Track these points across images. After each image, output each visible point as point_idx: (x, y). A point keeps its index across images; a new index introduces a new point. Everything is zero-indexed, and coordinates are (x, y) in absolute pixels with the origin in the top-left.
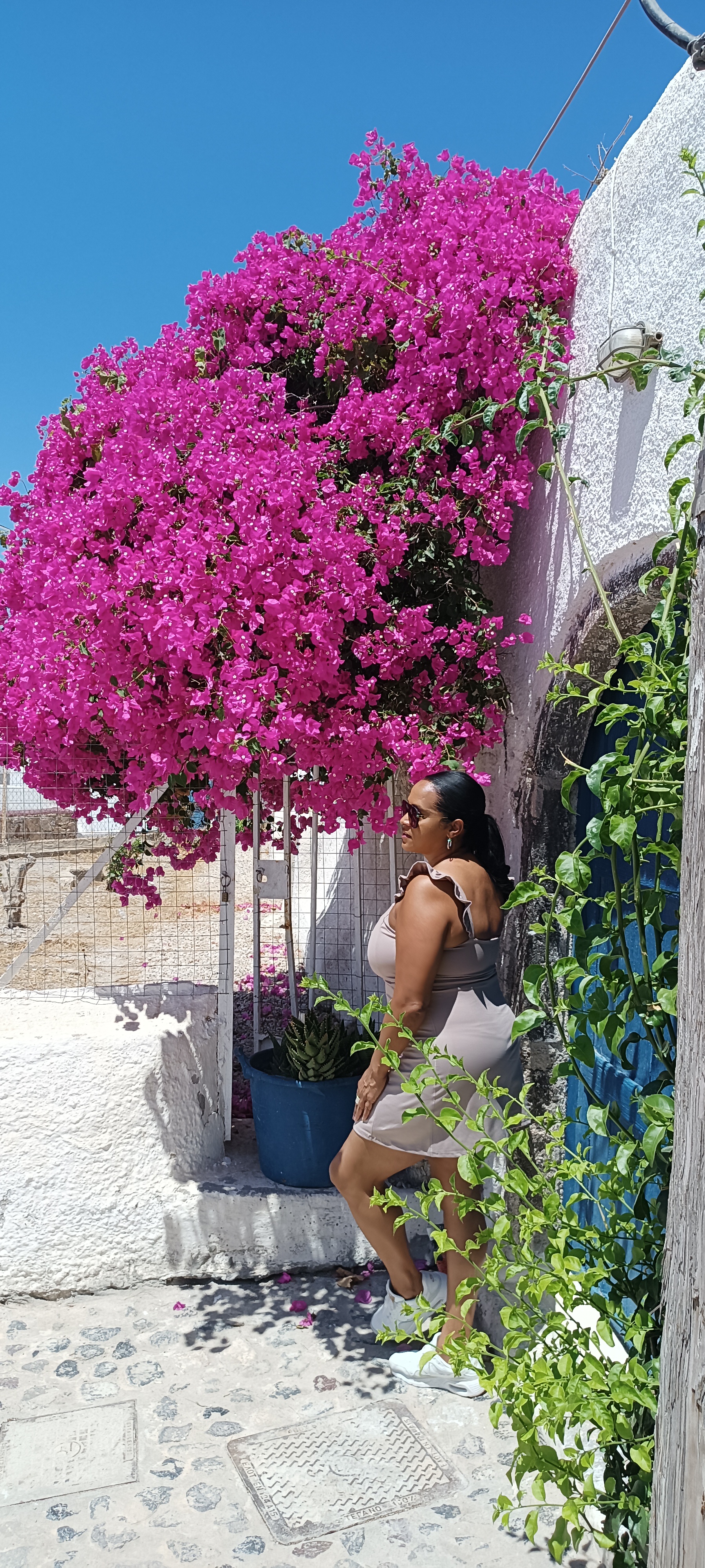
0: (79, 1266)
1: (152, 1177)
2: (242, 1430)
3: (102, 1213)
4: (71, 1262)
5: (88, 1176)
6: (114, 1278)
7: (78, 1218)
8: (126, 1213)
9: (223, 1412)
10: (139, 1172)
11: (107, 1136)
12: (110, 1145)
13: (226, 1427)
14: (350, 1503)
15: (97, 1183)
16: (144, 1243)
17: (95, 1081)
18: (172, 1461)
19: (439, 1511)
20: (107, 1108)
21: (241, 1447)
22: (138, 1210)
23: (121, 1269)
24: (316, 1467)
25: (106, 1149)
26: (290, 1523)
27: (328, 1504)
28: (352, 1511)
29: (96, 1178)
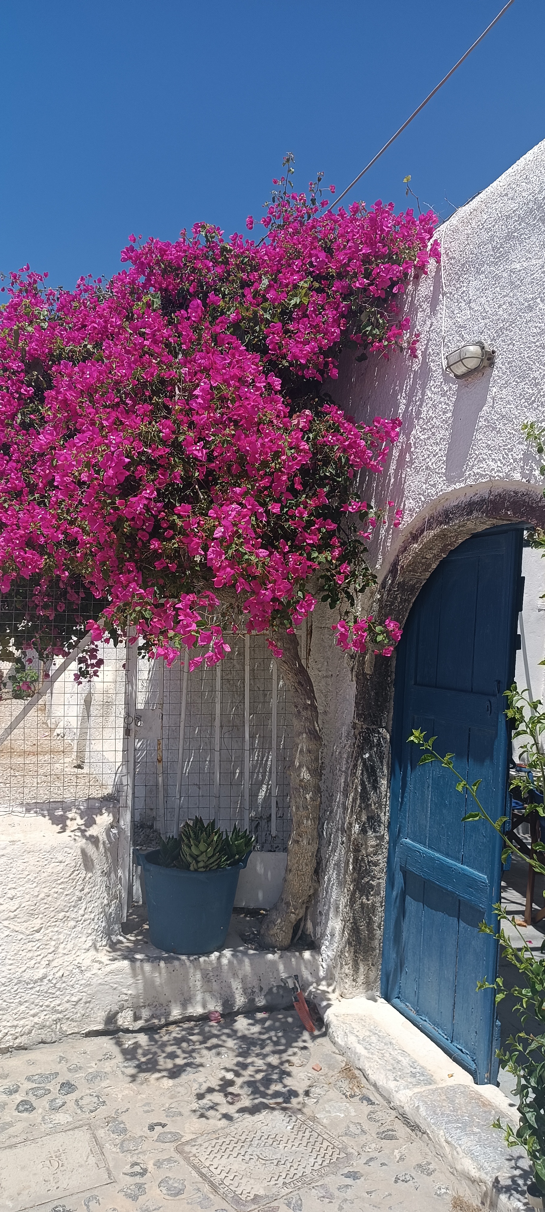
0: (16, 1027)
1: (74, 952)
2: (182, 1136)
3: (36, 982)
4: (9, 1024)
5: (24, 953)
6: (44, 1034)
7: (16, 988)
8: (54, 981)
9: (164, 1126)
10: (64, 948)
11: (39, 921)
12: (41, 928)
13: (169, 1136)
14: (281, 1179)
15: (31, 959)
16: (68, 1005)
17: (28, 877)
18: (137, 1164)
19: (347, 1176)
20: (39, 898)
21: (187, 1148)
22: (64, 979)
23: (49, 1027)
24: (247, 1157)
25: (38, 931)
26: (243, 1197)
27: (265, 1181)
28: (284, 1183)
29: (30, 955)
